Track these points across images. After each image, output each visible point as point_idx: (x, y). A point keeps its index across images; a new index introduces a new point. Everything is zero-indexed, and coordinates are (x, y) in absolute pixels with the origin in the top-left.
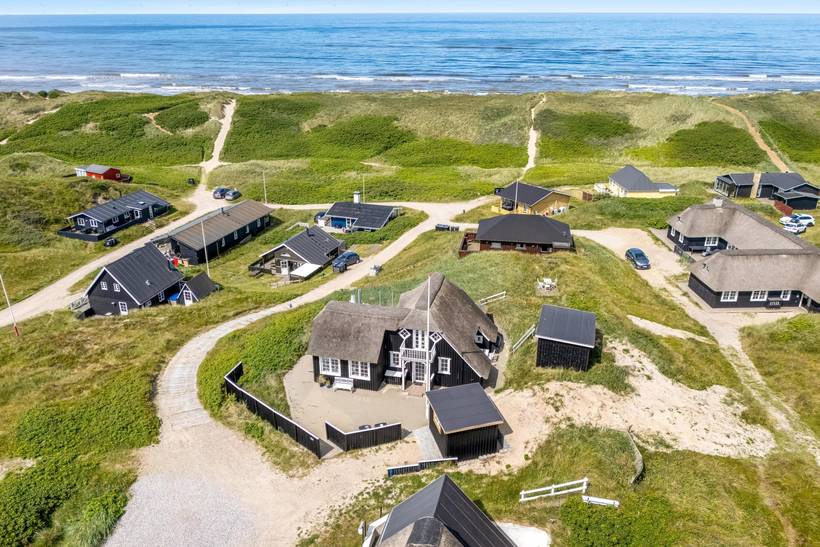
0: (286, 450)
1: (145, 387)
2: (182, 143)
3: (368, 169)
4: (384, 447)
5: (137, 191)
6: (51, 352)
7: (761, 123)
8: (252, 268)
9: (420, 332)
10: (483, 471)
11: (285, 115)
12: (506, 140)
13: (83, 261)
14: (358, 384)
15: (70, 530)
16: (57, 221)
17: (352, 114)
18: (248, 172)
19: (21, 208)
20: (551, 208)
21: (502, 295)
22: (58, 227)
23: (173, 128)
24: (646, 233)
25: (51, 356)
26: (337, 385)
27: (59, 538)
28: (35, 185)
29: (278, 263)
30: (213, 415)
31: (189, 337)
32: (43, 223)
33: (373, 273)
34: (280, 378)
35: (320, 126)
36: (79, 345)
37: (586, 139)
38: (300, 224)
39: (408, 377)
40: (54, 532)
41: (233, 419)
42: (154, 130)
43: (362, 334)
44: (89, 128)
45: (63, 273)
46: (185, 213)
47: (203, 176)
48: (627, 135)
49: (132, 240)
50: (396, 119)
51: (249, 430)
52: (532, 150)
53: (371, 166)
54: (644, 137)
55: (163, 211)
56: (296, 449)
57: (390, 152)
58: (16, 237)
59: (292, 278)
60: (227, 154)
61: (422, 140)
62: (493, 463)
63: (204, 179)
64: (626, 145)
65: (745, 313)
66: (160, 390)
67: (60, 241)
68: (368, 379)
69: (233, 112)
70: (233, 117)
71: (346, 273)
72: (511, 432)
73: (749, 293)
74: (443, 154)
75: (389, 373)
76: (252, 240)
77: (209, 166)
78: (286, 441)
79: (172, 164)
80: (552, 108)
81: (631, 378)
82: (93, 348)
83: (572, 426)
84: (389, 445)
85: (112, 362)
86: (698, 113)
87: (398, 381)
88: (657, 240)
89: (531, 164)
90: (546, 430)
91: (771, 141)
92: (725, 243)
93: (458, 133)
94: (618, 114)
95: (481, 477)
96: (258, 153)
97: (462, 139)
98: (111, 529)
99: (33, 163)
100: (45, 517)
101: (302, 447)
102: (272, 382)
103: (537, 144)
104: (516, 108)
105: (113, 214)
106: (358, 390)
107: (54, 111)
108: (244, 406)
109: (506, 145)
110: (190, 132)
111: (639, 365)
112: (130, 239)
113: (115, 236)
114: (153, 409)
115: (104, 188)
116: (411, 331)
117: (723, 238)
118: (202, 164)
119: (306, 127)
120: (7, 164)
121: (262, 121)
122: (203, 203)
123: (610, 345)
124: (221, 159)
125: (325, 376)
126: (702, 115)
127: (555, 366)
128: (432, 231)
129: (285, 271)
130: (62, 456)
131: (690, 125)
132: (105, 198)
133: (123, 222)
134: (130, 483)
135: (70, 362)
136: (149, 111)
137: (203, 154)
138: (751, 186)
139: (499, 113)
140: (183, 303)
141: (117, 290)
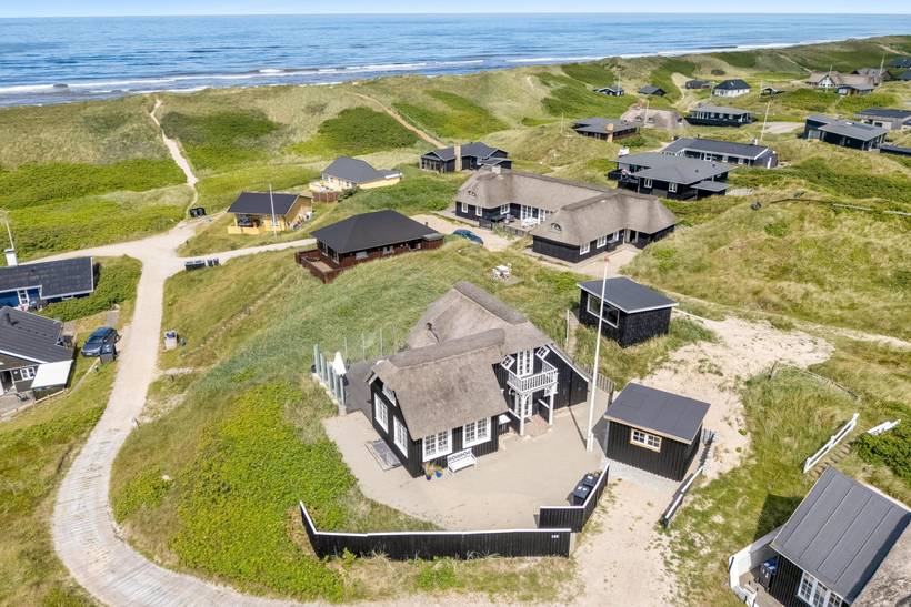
0: (514, 575)
9: (525, 354)
10: (726, 467)
12: (140, 154)
14: (477, 452)
20: (300, 215)
26: (454, 464)
33: (171, 344)
34: (360, 496)
37: (235, 142)
43: (468, 382)
48: (274, 132)
52: (182, 162)
54: (293, 132)
56: (525, 566)
61: (16, 170)
62: (723, 455)
64: (280, 143)
68: (489, 438)
73: (596, 242)
78: (498, 564)
80: (176, 110)
83: (748, 382)
86: (333, 101)
88: (452, 220)
89: (193, 178)
91: (414, 122)
92: (518, 207)
93: (65, 154)
94: (252, 111)
97: (77, 161)
101: (529, 558)
103: (184, 155)
109: (144, 160)
116: (515, 356)
117: (515, 202)
125: (431, 462)
126: (338, 103)
128: (182, 273)
131: (330, 116)
138: (454, 160)
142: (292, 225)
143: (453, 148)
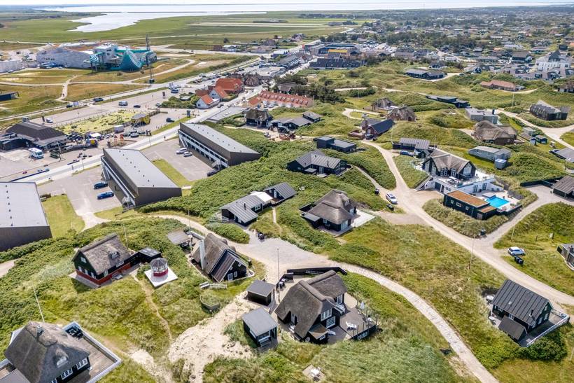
111: (231, 349)
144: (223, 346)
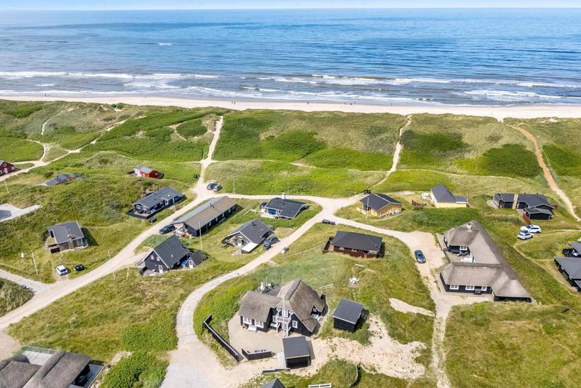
0: (226, 357)
1: (172, 322)
2: (191, 146)
3: (295, 169)
4: (264, 360)
5: (166, 185)
6: (131, 295)
7: (544, 147)
8: (223, 242)
9: (285, 310)
10: (300, 375)
11: (251, 129)
12: (381, 150)
13: (139, 231)
14: (258, 329)
15: (146, 383)
16: (126, 206)
17: (290, 128)
18: (226, 170)
19: (110, 199)
20: (390, 212)
21: (331, 286)
22: (126, 210)
23: (186, 136)
24: (433, 237)
25: (131, 297)
26: (250, 328)
27: (142, 385)
28: (115, 183)
29: (236, 240)
30: (199, 338)
31: (190, 292)
32: (119, 207)
33: (283, 252)
34: (227, 322)
35: (271, 137)
36: (143, 292)
37: (431, 152)
38: (252, 210)
39: (280, 327)
40: (140, 383)
41: (207, 341)
42: (177, 137)
43: (261, 308)
44: (140, 135)
45: (131, 239)
46: (191, 200)
47: (202, 171)
48: (459, 149)
49: (164, 218)
50: (316, 134)
51: (212, 346)
52: (396, 159)
53: (297, 167)
54: (469, 151)
55: (180, 199)
56: (230, 357)
57: (310, 156)
58: (107, 217)
59: (243, 252)
60: (215, 156)
61: (330, 148)
62: (304, 371)
63: (202, 174)
64: (456, 157)
65: (461, 296)
66: (178, 322)
67: (128, 218)
68: (263, 327)
69: (221, 126)
70: (221, 130)
71: (270, 250)
72: (314, 358)
73: (465, 286)
74: (342, 159)
75: (272, 325)
76: (225, 221)
77: (206, 163)
78: (226, 353)
79: (185, 161)
80: (413, 129)
81: (372, 337)
82: (149, 295)
83: (337, 359)
84: (266, 359)
85: (157, 304)
86: (506, 137)
87: (275, 328)
88: (438, 242)
89: (393, 169)
90: (327, 359)
91: (548, 160)
93: (352, 144)
94: (455, 134)
95: (298, 377)
96: (234, 154)
97: (354, 148)
98: (160, 384)
99: (110, 159)
100: (136, 377)
101: (232, 357)
102: (223, 324)
103: (400, 154)
104: (390, 129)
105: (154, 204)
106: (259, 331)
107: (122, 122)
108: (211, 335)
109: (381, 154)
110: (196, 138)
111: (379, 331)
112: (163, 217)
113: (155, 216)
114: (175, 332)
115: (150, 184)
116: (281, 309)
117: (469, 247)
118: (202, 162)
119: (263, 137)
120: (97, 160)
121: (237, 133)
122: (201, 193)
123: (370, 319)
124: (213, 158)
125: (245, 324)
126: (508, 138)
127: (340, 329)
128: (320, 223)
129: (240, 245)
130: (142, 351)
131: (498, 145)
132: (150, 190)
133: (160, 207)
134: (167, 366)
135: (139, 302)
136: (173, 124)
137: (202, 155)
138: (512, 203)
139: (380, 131)
140: (188, 267)
141: (158, 260)
142: (380, 216)
143: (514, 195)
144: (381, 337)
